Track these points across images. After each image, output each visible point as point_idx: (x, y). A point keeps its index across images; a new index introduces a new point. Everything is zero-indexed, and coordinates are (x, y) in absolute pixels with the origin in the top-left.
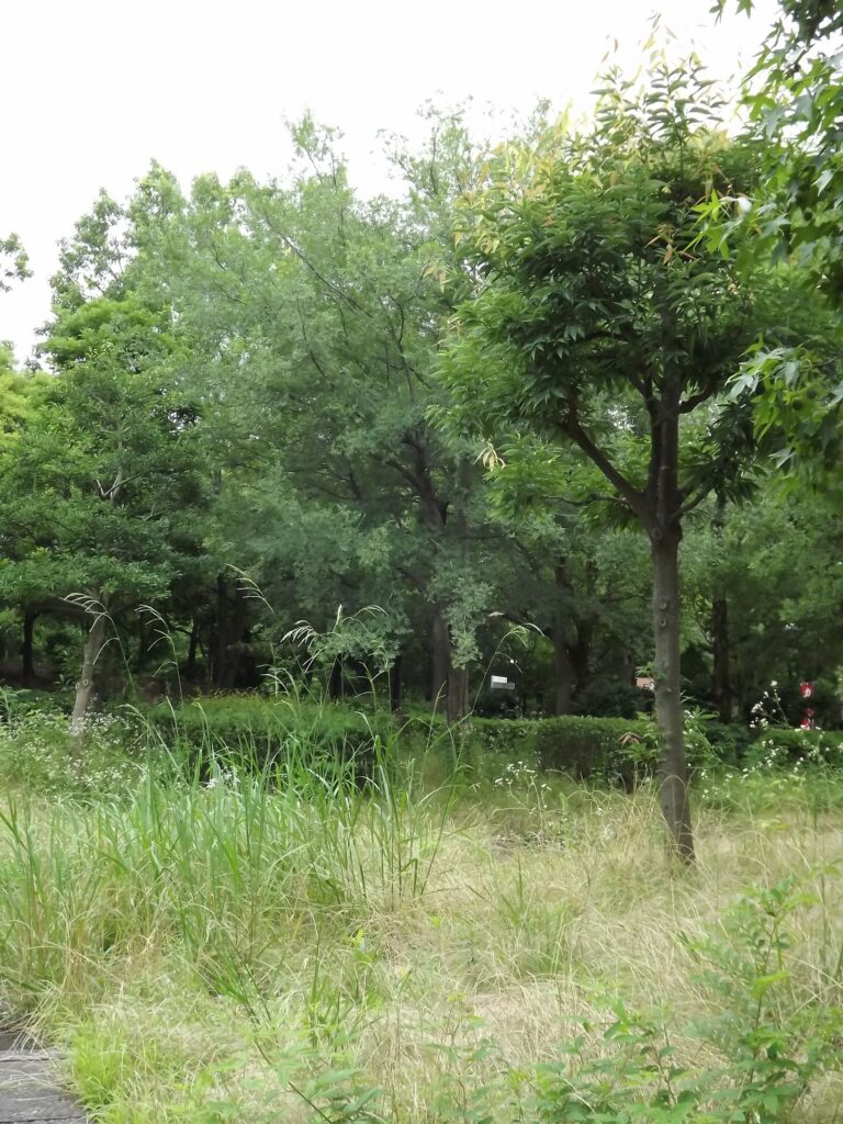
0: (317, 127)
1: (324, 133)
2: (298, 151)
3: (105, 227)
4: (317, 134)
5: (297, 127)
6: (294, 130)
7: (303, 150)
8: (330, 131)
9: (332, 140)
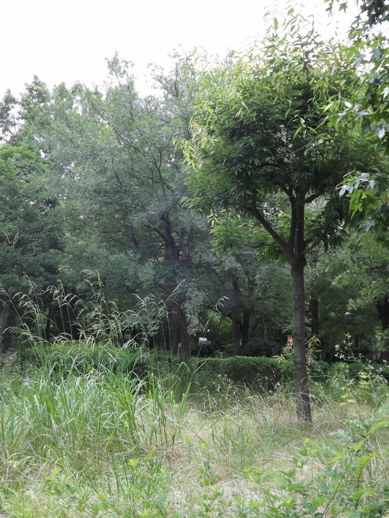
0: (120, 61)
1: (124, 63)
2: (111, 73)
3: (9, 109)
4: (120, 64)
5: (111, 60)
6: (109, 62)
7: (114, 72)
8: (127, 63)
9: (127, 68)
